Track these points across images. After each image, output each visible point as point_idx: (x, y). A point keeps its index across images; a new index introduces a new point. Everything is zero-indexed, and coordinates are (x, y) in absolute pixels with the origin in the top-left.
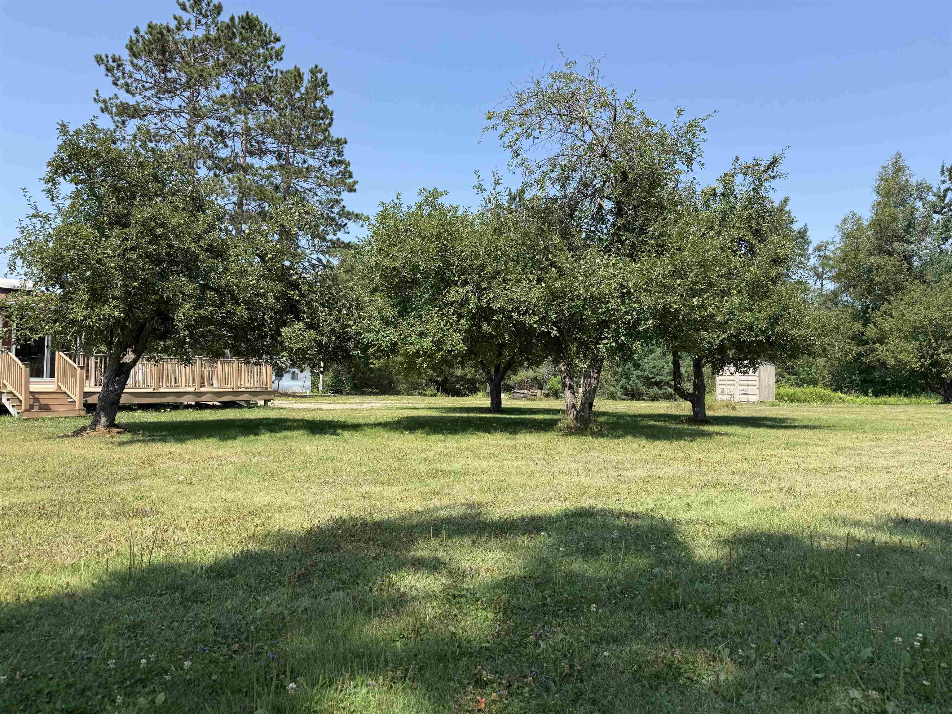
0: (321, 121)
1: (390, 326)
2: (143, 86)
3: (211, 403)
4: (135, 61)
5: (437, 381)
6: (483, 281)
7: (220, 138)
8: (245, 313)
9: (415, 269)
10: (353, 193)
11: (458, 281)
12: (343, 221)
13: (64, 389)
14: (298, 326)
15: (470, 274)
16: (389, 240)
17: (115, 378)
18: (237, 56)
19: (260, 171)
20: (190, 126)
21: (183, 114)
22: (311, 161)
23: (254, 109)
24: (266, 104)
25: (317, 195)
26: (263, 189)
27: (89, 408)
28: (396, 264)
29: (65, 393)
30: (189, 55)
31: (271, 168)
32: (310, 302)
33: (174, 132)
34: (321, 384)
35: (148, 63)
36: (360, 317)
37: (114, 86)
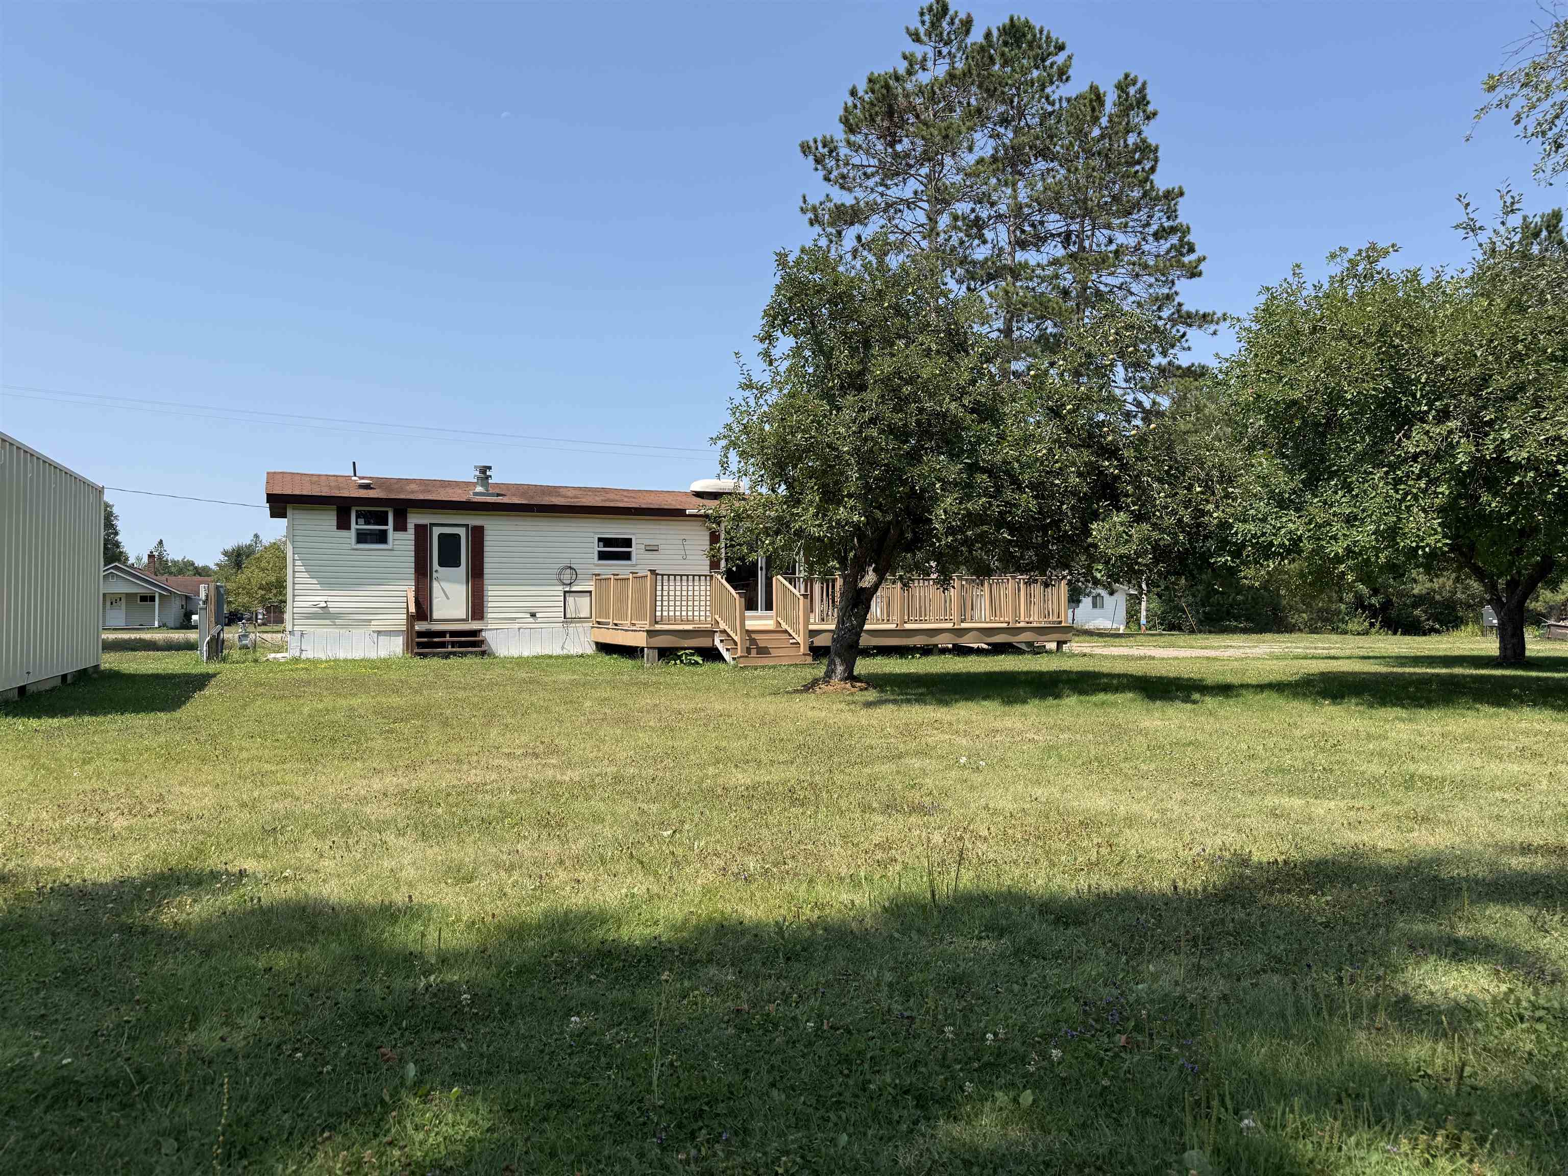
0: (1138, 167)
1: (1287, 508)
2: (865, 174)
3: (975, 646)
4: (852, 138)
5: (1371, 606)
6: (1485, 407)
7: (975, 230)
8: (1033, 505)
9: (1335, 399)
10: (1195, 280)
11: (1427, 413)
12: (1178, 331)
13: (785, 626)
14: (1120, 517)
15: (1454, 397)
16: (1280, 353)
17: (852, 610)
18: (998, 93)
19: (1039, 272)
20: (930, 219)
21: (919, 204)
22: (1120, 238)
23: (1027, 171)
24: (1045, 158)
25: (1132, 294)
26: (1044, 300)
27: (817, 652)
28: (1297, 395)
29: (786, 631)
30: (927, 109)
31: (1055, 262)
32: (1137, 476)
33: (908, 234)
34: (1144, 613)
35: (870, 137)
36: (1227, 496)
37: (826, 183)
